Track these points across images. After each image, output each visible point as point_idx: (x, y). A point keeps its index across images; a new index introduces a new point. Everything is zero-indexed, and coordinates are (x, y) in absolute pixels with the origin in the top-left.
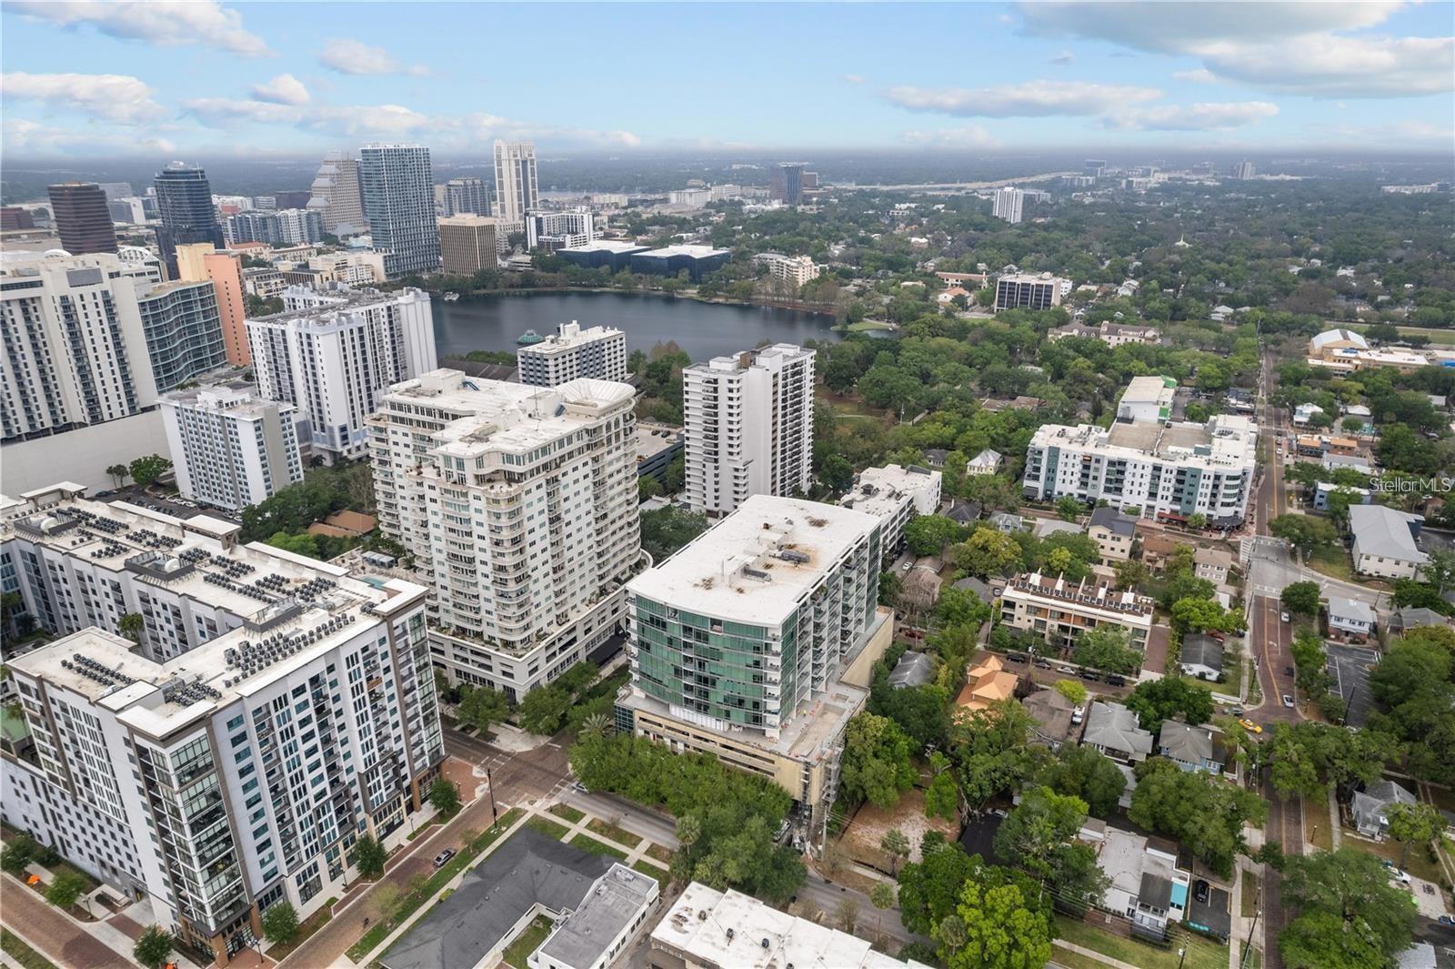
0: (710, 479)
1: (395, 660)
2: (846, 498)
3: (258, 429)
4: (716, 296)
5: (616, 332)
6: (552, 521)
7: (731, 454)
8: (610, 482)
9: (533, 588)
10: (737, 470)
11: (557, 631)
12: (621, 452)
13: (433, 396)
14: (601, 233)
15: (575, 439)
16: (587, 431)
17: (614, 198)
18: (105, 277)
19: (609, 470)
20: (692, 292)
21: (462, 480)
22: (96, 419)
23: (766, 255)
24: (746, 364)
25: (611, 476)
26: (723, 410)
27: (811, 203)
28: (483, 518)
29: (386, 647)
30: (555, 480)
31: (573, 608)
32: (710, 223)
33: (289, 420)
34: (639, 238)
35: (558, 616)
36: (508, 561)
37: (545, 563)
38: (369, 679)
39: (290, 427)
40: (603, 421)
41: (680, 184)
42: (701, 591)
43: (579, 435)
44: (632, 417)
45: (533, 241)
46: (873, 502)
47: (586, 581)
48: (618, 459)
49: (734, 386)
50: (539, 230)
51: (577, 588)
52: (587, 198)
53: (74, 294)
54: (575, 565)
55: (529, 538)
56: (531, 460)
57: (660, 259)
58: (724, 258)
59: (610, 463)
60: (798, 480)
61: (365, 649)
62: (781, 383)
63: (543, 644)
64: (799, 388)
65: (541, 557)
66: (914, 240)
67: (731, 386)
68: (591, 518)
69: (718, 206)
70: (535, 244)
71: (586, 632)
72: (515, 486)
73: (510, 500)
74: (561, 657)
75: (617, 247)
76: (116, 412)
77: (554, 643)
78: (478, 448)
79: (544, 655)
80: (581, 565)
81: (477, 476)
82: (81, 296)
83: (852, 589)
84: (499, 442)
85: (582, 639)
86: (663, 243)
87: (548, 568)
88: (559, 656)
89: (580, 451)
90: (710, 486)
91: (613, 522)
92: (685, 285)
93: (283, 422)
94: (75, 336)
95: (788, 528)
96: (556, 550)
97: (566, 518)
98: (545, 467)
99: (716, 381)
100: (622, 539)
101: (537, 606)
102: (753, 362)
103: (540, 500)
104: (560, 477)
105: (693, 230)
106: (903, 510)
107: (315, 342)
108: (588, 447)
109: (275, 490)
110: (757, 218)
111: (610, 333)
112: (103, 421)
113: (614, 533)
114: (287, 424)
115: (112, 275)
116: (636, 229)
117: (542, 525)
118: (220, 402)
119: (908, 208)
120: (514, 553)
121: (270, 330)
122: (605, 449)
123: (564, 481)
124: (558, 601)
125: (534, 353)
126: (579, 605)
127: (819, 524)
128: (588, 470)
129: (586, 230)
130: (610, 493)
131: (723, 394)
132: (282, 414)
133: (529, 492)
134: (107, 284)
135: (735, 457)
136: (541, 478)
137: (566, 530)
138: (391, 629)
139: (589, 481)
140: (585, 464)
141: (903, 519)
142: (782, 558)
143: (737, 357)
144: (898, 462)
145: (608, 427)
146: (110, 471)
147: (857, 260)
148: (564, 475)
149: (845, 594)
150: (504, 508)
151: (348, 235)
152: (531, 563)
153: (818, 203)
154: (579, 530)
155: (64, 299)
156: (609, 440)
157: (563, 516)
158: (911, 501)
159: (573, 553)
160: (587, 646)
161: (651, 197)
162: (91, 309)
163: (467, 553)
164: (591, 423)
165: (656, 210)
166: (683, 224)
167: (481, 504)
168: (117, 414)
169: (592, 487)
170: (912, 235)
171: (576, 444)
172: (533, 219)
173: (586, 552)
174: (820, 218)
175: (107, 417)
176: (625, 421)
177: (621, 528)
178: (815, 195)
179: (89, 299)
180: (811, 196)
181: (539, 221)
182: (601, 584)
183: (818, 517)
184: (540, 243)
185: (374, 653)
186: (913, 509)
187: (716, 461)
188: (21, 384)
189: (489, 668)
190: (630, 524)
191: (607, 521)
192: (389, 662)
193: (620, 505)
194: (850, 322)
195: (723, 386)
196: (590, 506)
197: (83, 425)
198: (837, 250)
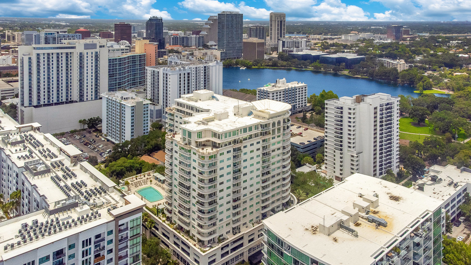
0: (338, 160)
1: (116, 246)
2: (420, 182)
3: (133, 110)
4: (357, 75)
5: (303, 84)
6: (235, 172)
7: (350, 147)
8: (273, 154)
9: (219, 209)
10: (353, 156)
11: (231, 238)
12: (280, 139)
13: (196, 101)
14: (309, 48)
15: (253, 128)
16: (261, 125)
17: (318, 36)
18: (98, 47)
19: (272, 148)
20: (346, 72)
21: (190, 143)
22: (81, 100)
23: (382, 59)
24: (359, 100)
25: (273, 151)
26: (345, 123)
27: (407, 40)
28: (195, 165)
29: (112, 237)
30: (239, 149)
31: (244, 224)
32: (358, 47)
33: (147, 107)
34: (326, 51)
35: (233, 229)
36: (206, 192)
37: (228, 195)
38: (96, 256)
39: (147, 110)
40: (271, 121)
41: (347, 32)
42: (309, 234)
43: (256, 127)
44: (289, 120)
45: (280, 50)
46: (437, 186)
47: (254, 209)
48: (279, 143)
49: (352, 111)
50: (283, 46)
51: (247, 212)
52: (307, 37)
53: (85, 52)
54: (247, 198)
55: (219, 180)
56: (226, 137)
57: (333, 58)
58: (362, 59)
59: (274, 144)
60: (390, 166)
61: (98, 236)
62: (379, 112)
63: (220, 245)
64: (390, 116)
65: (226, 192)
66: (460, 55)
67: (350, 111)
68: (259, 173)
69: (364, 40)
70: (281, 51)
71: (250, 241)
72: (215, 150)
73: (211, 157)
74: (231, 255)
75: (314, 53)
76: (89, 98)
77: (228, 246)
78: (202, 127)
79: (220, 252)
80: (251, 199)
81: (196, 142)
82: (87, 53)
83: (421, 251)
84: (214, 126)
85: (247, 245)
86: (335, 52)
87: (230, 198)
88: (230, 255)
89: (256, 135)
90: (338, 164)
91: (273, 176)
92: (344, 69)
93: (145, 108)
94: (81, 67)
95: (374, 199)
96: (236, 189)
97: (244, 171)
98: (235, 142)
99: (342, 108)
100: (278, 187)
101: (221, 220)
102: (363, 100)
103: (229, 159)
104: (242, 148)
105: (350, 49)
106: (459, 195)
107: (169, 77)
108: (261, 134)
109: (135, 137)
110: (379, 45)
111: (300, 85)
112: (83, 101)
113: (273, 183)
114: (146, 109)
115: (101, 47)
116: (325, 47)
117: (229, 173)
118: (122, 97)
119: (457, 43)
120: (210, 188)
121: (154, 71)
122: (270, 136)
123: (244, 150)
124: (234, 219)
125: (264, 90)
126: (248, 223)
127: (396, 199)
128: (260, 146)
129: (303, 46)
130: (272, 161)
131: (346, 115)
132: (145, 105)
133: (222, 154)
134: (98, 49)
135: (352, 149)
136: (231, 148)
137: (243, 178)
138: (118, 226)
139: (260, 152)
140: (258, 143)
141: (460, 201)
142: (368, 219)
143: (354, 97)
144: (454, 164)
145: (274, 124)
146: (80, 122)
147: (430, 63)
148: (245, 147)
149: (415, 254)
150: (207, 162)
151: (212, 45)
152: (219, 195)
153: (409, 40)
154: (251, 179)
155: (81, 53)
156: (274, 131)
157: (242, 169)
158: (465, 190)
159: (247, 191)
160: (250, 250)
161: (333, 37)
162: (90, 58)
163: (187, 184)
164: (263, 121)
165: (335, 41)
166: (345, 46)
167: (196, 157)
168: (89, 99)
169: (261, 155)
170: (460, 53)
171: (254, 132)
172: (281, 42)
173: (255, 192)
174: (411, 45)
175: (85, 100)
176: (284, 122)
177: (278, 181)
178: (408, 37)
179: (90, 54)
180: (406, 38)
181: (284, 42)
182: (263, 212)
183: (395, 194)
184: (283, 51)
185: (103, 240)
186: (467, 195)
187: (341, 150)
188: (58, 84)
189: (188, 254)
190: (284, 179)
191: (269, 176)
192: (112, 246)
193: (279, 168)
194: (425, 89)
195: (346, 112)
196: (260, 166)
197: (76, 102)
198: (418, 58)
